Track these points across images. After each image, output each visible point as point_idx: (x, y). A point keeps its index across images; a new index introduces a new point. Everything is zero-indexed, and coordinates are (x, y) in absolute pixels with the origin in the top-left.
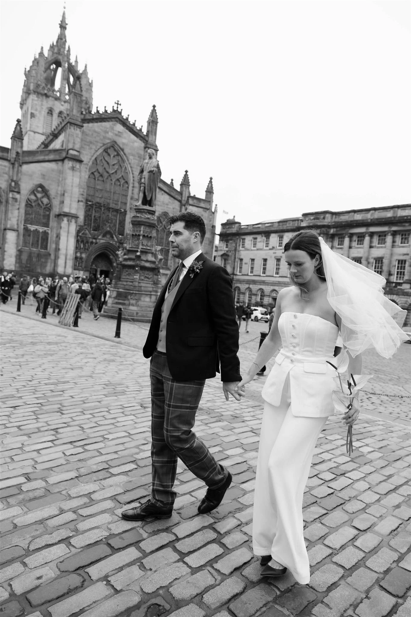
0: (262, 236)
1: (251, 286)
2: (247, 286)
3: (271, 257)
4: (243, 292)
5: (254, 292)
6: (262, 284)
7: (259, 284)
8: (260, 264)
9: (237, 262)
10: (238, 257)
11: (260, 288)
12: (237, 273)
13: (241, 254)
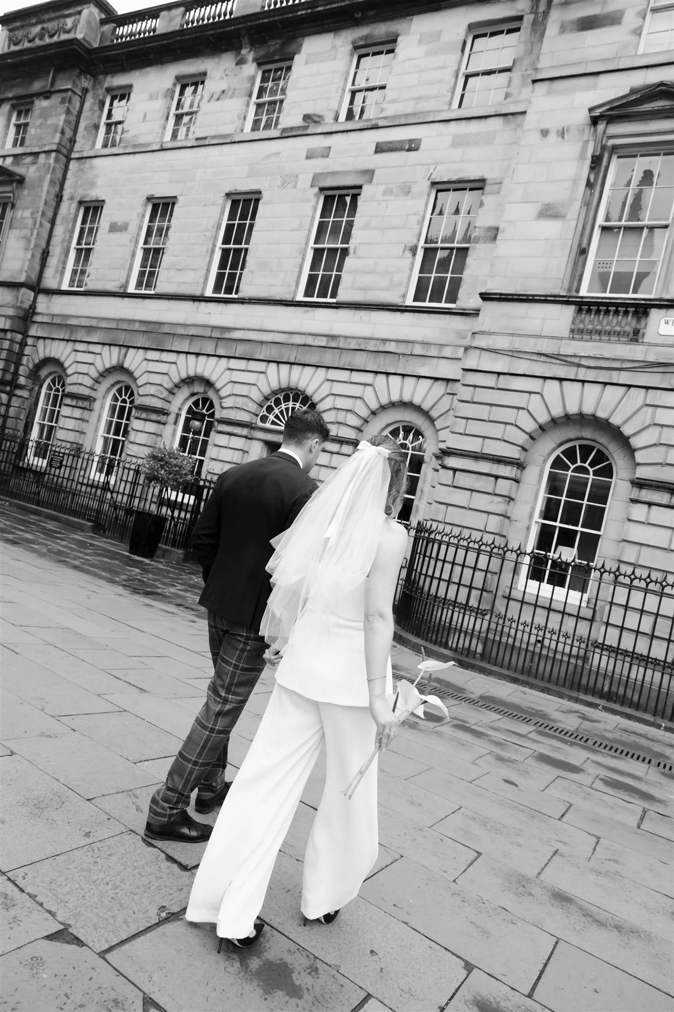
0: (241, 62)
1: (134, 360)
2: (109, 357)
3: (289, 180)
4: (80, 393)
5: (147, 395)
6: (209, 348)
7: (187, 351)
8: (207, 230)
9: (65, 219)
10: (79, 194)
11: (192, 373)
12: (58, 280)
13: (97, 176)
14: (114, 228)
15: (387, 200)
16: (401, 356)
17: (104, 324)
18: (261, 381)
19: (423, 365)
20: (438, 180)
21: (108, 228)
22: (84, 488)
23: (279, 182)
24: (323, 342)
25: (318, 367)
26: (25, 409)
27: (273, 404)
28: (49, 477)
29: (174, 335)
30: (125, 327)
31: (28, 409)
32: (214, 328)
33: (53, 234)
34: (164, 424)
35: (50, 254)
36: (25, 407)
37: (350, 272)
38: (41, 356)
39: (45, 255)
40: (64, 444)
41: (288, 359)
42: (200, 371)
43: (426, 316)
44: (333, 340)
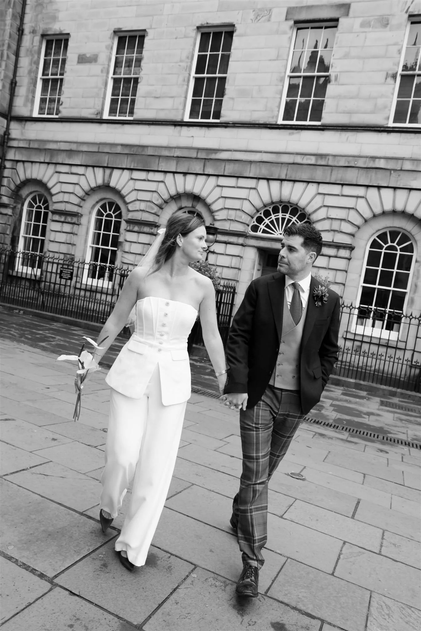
1: (120, 180)
2: (94, 177)
3: (262, 14)
4: (67, 209)
5: (137, 211)
6: (197, 167)
7: (174, 170)
8: (181, 61)
9: (30, 52)
10: (41, 28)
11: (181, 190)
12: (29, 108)
13: (57, 10)
14: (82, 59)
15: (366, 32)
16: (392, 172)
17: (85, 148)
18: (253, 196)
19: (415, 179)
20: (416, 13)
21: (76, 59)
22: (82, 293)
23: (252, 15)
24: (312, 160)
25: (308, 182)
26: (9, 225)
27: (262, 215)
28: (45, 284)
29: (160, 157)
30: (107, 150)
31: (13, 225)
32: (199, 150)
33: (18, 66)
34: (155, 235)
35: (18, 84)
36: (10, 223)
37: (333, 98)
38: (22, 177)
39: (14, 85)
40: (56, 255)
41: (279, 176)
42: (189, 188)
43: (412, 135)
44: (322, 158)
